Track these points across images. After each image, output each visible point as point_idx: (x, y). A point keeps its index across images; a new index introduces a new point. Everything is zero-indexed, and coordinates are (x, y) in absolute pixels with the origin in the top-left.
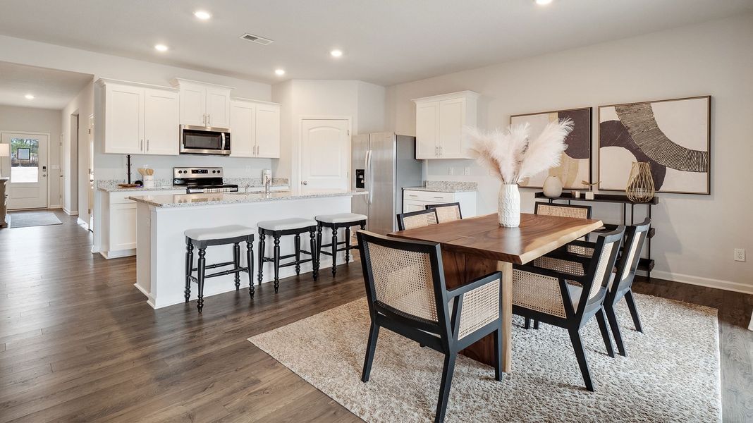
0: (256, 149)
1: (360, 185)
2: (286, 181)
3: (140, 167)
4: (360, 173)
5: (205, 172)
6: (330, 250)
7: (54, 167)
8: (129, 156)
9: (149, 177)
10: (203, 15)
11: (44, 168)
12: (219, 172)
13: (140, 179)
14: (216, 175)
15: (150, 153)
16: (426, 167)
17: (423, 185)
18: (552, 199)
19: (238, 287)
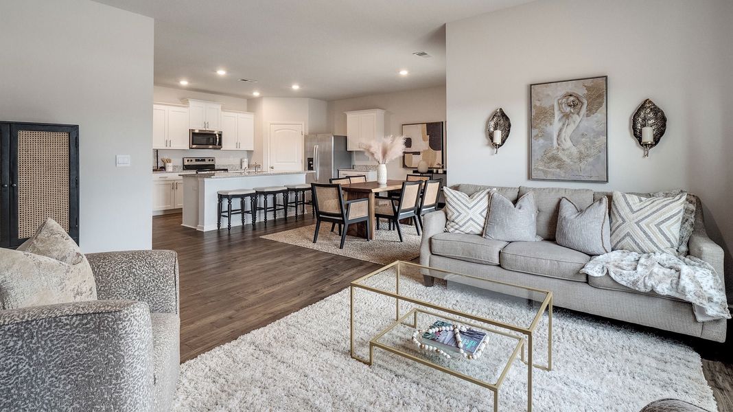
0: (238, 145)
1: (310, 168)
2: (259, 166)
3: (164, 158)
4: (310, 160)
5: (204, 160)
6: (294, 205)
8: (157, 150)
9: (169, 164)
10: (221, 73)
12: (212, 160)
13: (164, 165)
14: (211, 163)
15: (171, 148)
16: (354, 156)
17: (352, 167)
18: (421, 173)
19: (243, 223)
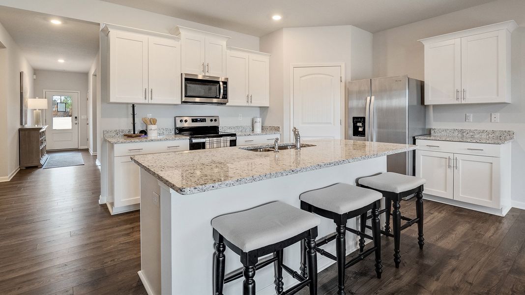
0: (249, 98)
1: (358, 133)
2: (277, 129)
3: (144, 117)
4: (359, 120)
5: (203, 120)
7: (83, 117)
8: (133, 105)
9: (153, 127)
11: (76, 118)
12: (215, 120)
13: (144, 129)
14: (213, 124)
15: (153, 102)
17: (429, 134)
